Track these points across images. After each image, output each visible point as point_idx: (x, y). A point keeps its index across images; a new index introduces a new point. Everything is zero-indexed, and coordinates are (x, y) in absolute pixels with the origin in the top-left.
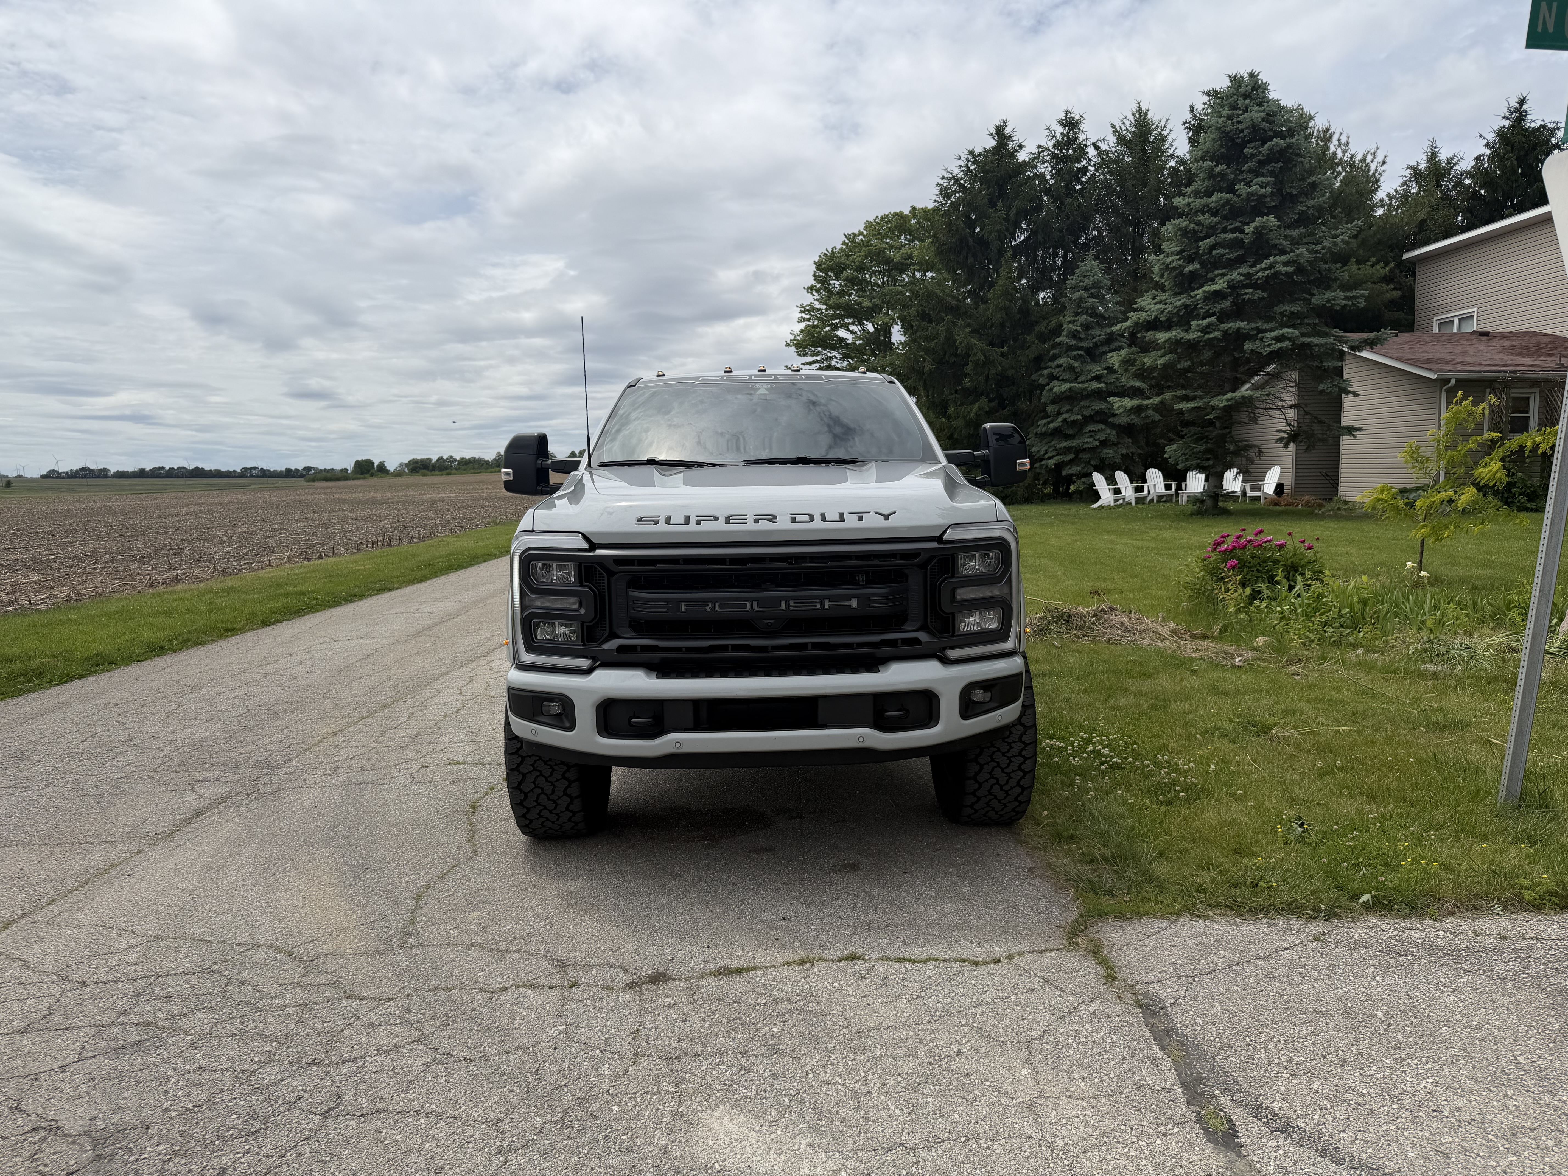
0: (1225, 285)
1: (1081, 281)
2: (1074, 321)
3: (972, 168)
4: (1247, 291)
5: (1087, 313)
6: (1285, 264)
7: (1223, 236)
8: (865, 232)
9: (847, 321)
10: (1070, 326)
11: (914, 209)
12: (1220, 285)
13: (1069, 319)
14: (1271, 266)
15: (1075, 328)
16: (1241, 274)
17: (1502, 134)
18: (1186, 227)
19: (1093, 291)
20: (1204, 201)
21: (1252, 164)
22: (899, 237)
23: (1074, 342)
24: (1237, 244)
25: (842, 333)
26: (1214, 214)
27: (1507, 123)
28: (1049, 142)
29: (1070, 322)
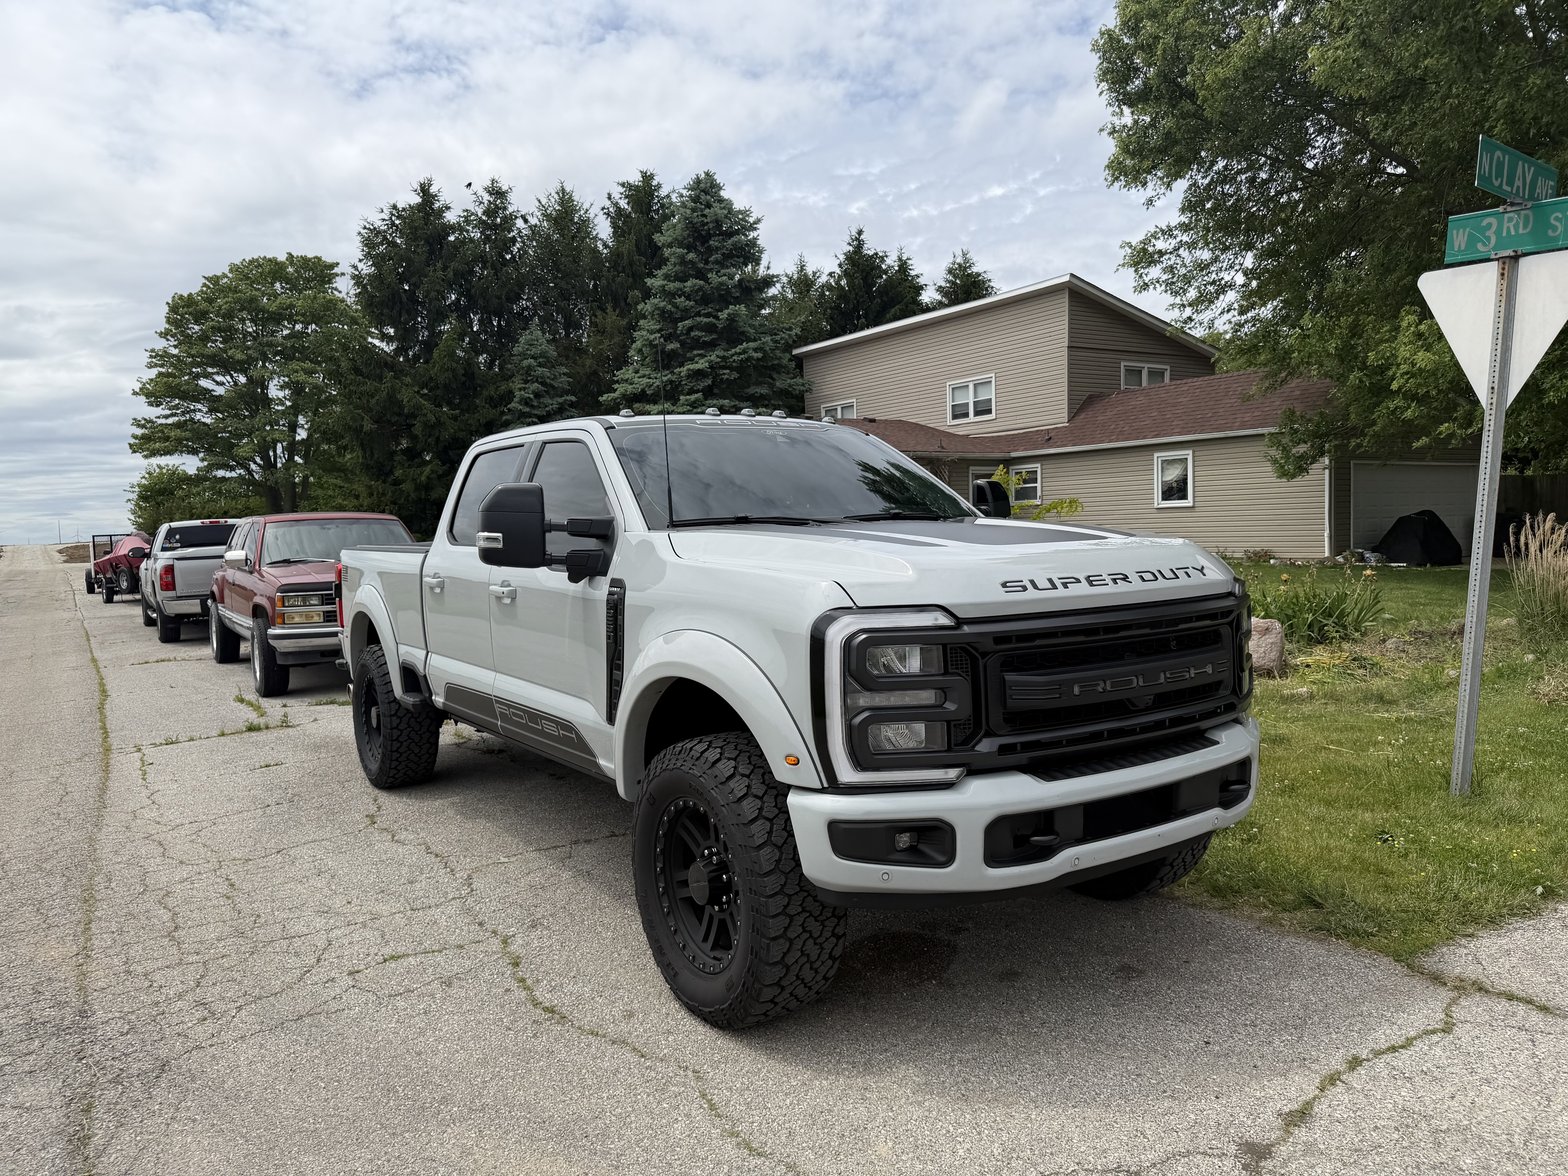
0: (707, 364)
1: (527, 350)
2: (524, 389)
3: (397, 222)
4: (725, 371)
5: (537, 381)
6: (756, 350)
7: (698, 319)
8: (230, 275)
9: (210, 370)
10: (523, 392)
11: (290, 255)
12: (701, 364)
13: (520, 386)
14: (744, 352)
15: (527, 395)
16: (718, 356)
17: (849, 257)
18: (664, 308)
19: (541, 360)
20: (677, 284)
21: (717, 256)
22: (272, 284)
23: (527, 409)
24: (710, 328)
25: (204, 383)
26: (688, 298)
27: (851, 249)
28: (477, 208)
29: (520, 389)
